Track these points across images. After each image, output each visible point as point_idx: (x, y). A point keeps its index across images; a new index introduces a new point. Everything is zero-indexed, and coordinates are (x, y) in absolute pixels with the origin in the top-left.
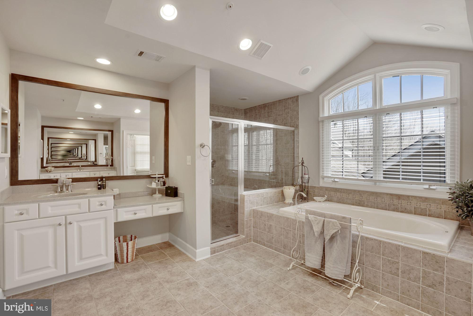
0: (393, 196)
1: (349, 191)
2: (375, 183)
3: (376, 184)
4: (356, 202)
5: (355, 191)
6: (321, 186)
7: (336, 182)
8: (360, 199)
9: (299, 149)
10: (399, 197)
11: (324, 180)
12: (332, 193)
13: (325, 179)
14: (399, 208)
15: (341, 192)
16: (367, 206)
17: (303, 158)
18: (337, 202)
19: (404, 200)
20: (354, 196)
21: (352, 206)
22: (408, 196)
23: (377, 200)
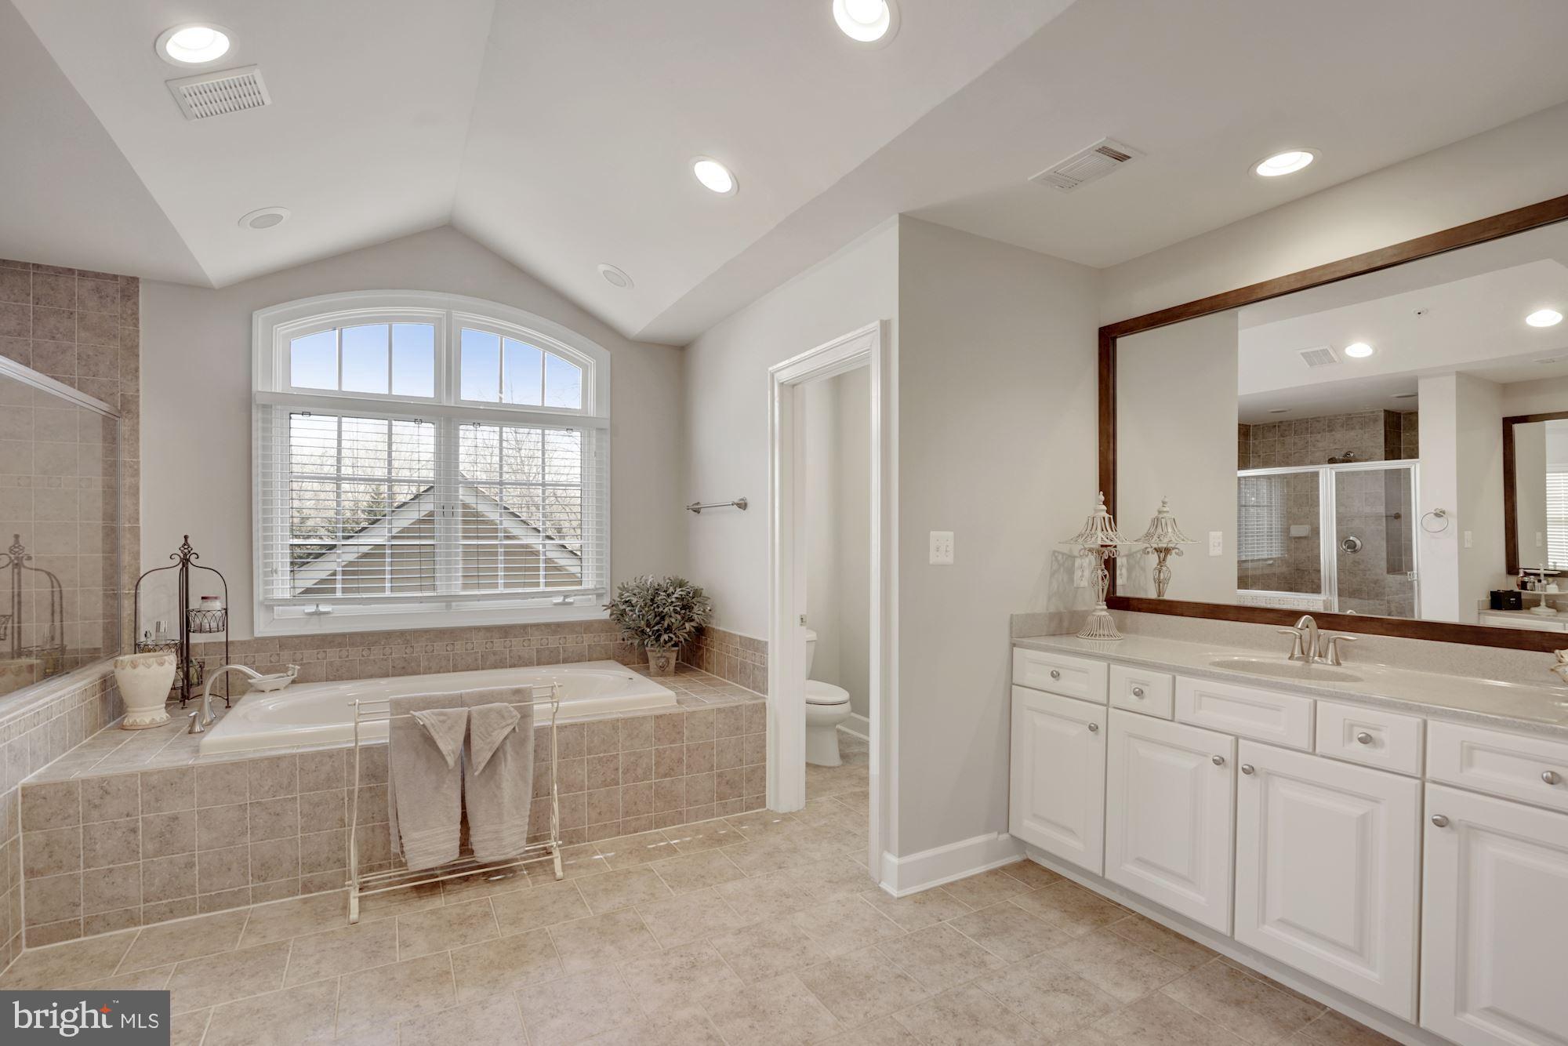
0: (493, 631)
1: (370, 638)
2: (447, 606)
3: (451, 608)
4: (395, 665)
5: (388, 635)
6: (260, 635)
7: (322, 616)
8: (404, 656)
9: (138, 499)
10: (506, 631)
11: (273, 612)
12: (309, 655)
13: (275, 611)
14: (506, 659)
15: (340, 645)
16: (428, 671)
17: (186, 537)
18: (327, 680)
19: (516, 636)
20: (388, 651)
21: (384, 681)
22: (524, 627)
23: (453, 650)
